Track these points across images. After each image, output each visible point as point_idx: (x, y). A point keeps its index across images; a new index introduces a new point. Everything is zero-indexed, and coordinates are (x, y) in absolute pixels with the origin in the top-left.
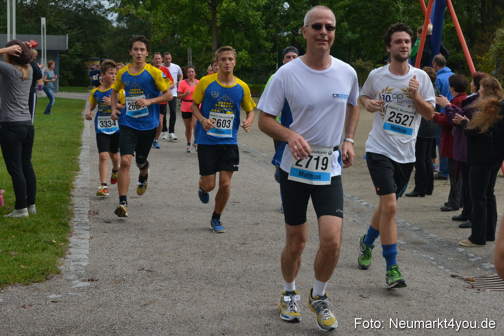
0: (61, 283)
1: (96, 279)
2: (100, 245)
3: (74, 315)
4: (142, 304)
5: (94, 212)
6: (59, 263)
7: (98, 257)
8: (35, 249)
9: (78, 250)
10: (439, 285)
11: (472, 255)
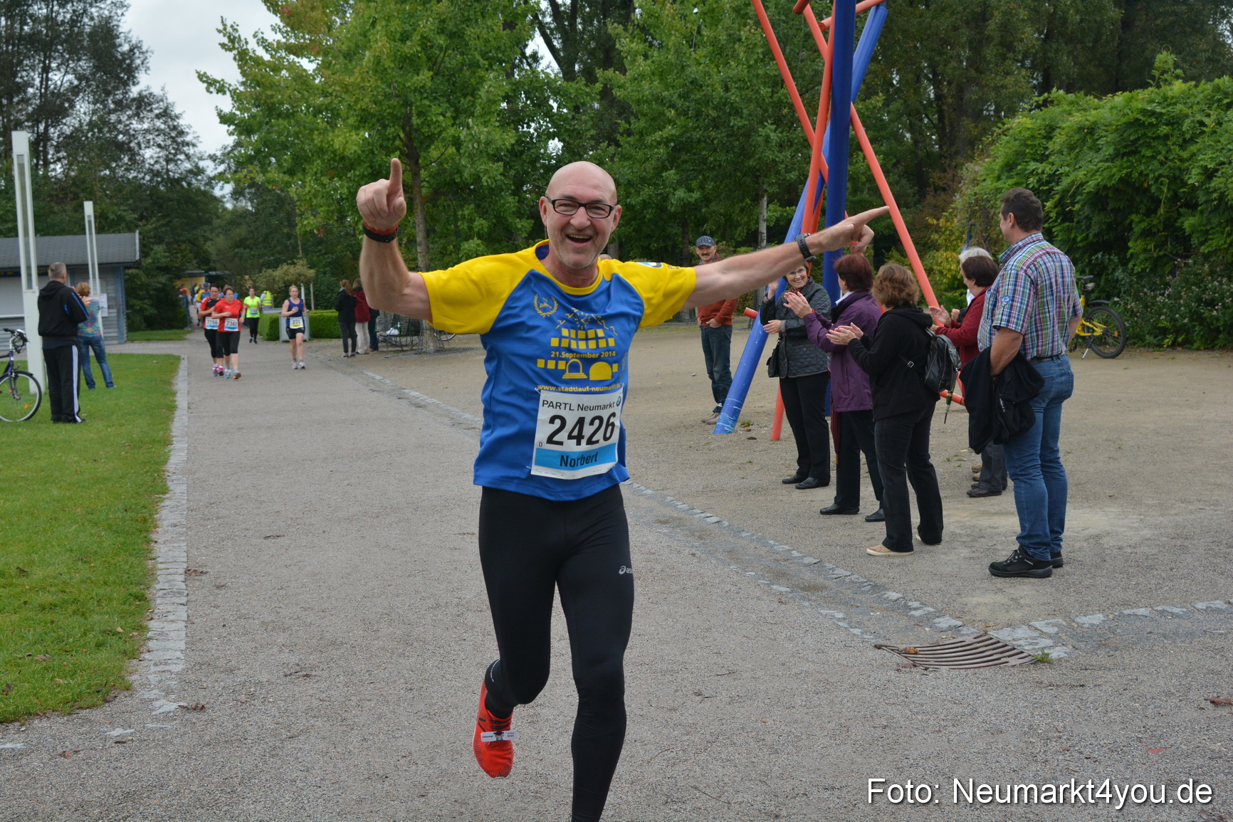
0: (132, 706)
2: (206, 632)
3: (157, 765)
4: (284, 736)
5: (195, 570)
6: (129, 670)
7: (202, 654)
8: (84, 646)
9: (163, 643)
10: (850, 664)
11: (916, 604)
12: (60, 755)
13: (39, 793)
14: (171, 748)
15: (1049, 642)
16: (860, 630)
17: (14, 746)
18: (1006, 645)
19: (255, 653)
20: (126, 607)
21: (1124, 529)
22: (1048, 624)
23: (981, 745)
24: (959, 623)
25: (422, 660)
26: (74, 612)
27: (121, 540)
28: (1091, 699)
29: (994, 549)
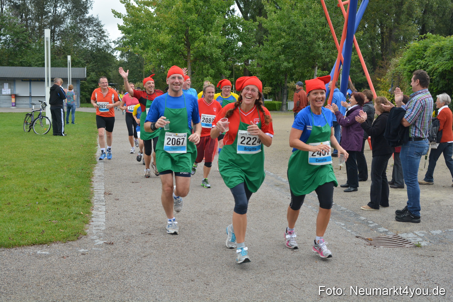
0: (87, 241)
2: (113, 216)
3: (97, 263)
4: (142, 256)
5: (107, 193)
6: (86, 228)
8: (69, 218)
9: (97, 219)
10: (347, 243)
11: (371, 222)
12: (62, 257)
13: (55, 270)
14: (101, 257)
15: (421, 239)
16: (350, 230)
17: (45, 253)
18: (405, 240)
19: (130, 224)
20: (83, 205)
21: (449, 199)
22: (420, 233)
23: (396, 276)
24: (387, 230)
25: (191, 231)
26: (65, 206)
27: (81, 180)
28: (436, 261)
29: (400, 203)
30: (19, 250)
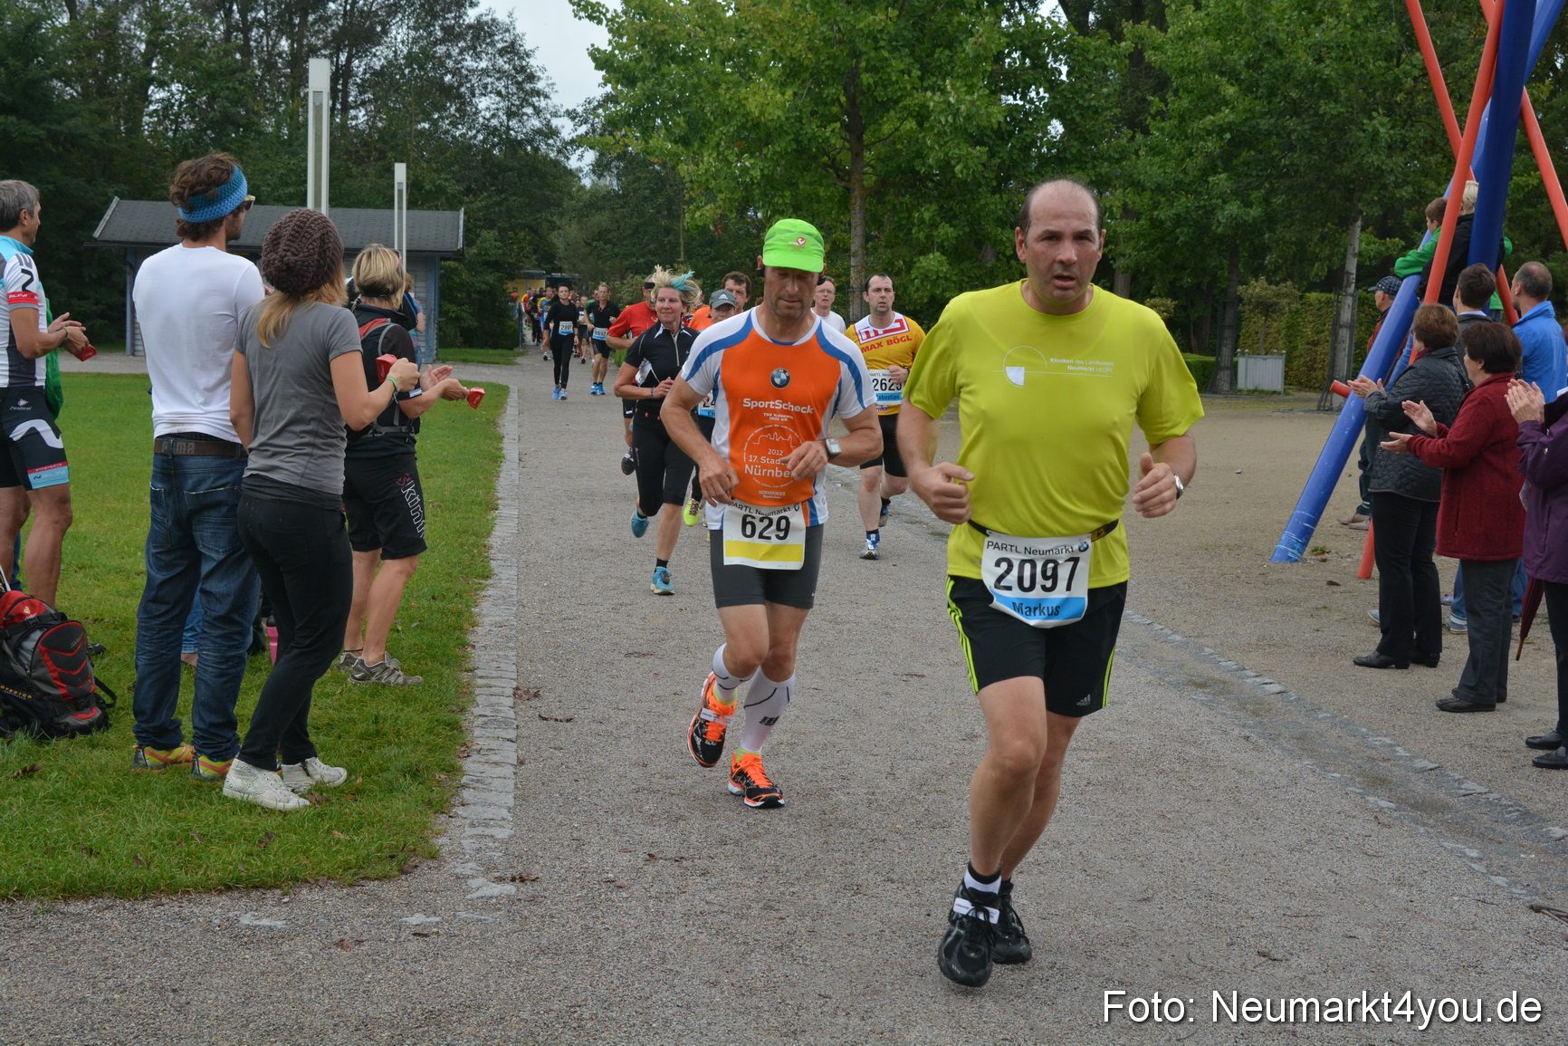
0: (439, 883)
1: (533, 877)
2: (543, 784)
3: (472, 974)
5: (527, 692)
6: (436, 829)
7: (537, 815)
9: (484, 795)
12: (336, 944)
13: (306, 998)
14: (492, 950)
16: (1505, 879)
17: (272, 924)
20: (431, 737)
27: (426, 638)
30: (171, 907)
